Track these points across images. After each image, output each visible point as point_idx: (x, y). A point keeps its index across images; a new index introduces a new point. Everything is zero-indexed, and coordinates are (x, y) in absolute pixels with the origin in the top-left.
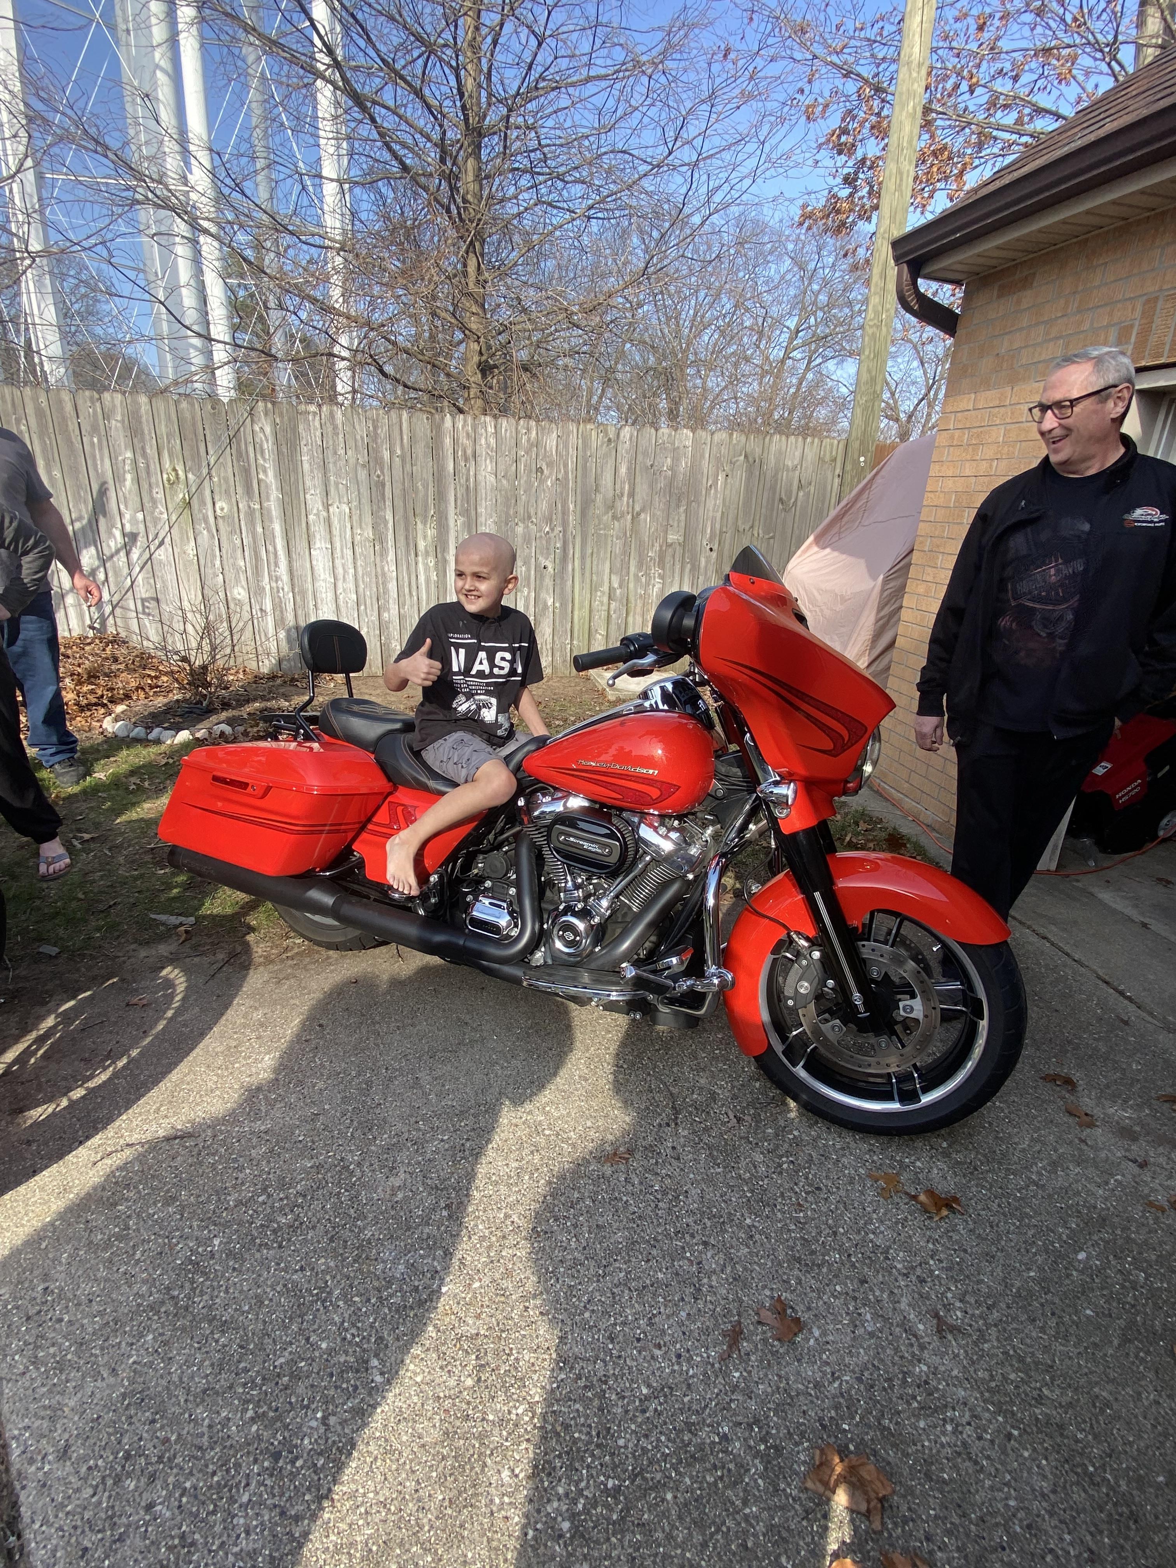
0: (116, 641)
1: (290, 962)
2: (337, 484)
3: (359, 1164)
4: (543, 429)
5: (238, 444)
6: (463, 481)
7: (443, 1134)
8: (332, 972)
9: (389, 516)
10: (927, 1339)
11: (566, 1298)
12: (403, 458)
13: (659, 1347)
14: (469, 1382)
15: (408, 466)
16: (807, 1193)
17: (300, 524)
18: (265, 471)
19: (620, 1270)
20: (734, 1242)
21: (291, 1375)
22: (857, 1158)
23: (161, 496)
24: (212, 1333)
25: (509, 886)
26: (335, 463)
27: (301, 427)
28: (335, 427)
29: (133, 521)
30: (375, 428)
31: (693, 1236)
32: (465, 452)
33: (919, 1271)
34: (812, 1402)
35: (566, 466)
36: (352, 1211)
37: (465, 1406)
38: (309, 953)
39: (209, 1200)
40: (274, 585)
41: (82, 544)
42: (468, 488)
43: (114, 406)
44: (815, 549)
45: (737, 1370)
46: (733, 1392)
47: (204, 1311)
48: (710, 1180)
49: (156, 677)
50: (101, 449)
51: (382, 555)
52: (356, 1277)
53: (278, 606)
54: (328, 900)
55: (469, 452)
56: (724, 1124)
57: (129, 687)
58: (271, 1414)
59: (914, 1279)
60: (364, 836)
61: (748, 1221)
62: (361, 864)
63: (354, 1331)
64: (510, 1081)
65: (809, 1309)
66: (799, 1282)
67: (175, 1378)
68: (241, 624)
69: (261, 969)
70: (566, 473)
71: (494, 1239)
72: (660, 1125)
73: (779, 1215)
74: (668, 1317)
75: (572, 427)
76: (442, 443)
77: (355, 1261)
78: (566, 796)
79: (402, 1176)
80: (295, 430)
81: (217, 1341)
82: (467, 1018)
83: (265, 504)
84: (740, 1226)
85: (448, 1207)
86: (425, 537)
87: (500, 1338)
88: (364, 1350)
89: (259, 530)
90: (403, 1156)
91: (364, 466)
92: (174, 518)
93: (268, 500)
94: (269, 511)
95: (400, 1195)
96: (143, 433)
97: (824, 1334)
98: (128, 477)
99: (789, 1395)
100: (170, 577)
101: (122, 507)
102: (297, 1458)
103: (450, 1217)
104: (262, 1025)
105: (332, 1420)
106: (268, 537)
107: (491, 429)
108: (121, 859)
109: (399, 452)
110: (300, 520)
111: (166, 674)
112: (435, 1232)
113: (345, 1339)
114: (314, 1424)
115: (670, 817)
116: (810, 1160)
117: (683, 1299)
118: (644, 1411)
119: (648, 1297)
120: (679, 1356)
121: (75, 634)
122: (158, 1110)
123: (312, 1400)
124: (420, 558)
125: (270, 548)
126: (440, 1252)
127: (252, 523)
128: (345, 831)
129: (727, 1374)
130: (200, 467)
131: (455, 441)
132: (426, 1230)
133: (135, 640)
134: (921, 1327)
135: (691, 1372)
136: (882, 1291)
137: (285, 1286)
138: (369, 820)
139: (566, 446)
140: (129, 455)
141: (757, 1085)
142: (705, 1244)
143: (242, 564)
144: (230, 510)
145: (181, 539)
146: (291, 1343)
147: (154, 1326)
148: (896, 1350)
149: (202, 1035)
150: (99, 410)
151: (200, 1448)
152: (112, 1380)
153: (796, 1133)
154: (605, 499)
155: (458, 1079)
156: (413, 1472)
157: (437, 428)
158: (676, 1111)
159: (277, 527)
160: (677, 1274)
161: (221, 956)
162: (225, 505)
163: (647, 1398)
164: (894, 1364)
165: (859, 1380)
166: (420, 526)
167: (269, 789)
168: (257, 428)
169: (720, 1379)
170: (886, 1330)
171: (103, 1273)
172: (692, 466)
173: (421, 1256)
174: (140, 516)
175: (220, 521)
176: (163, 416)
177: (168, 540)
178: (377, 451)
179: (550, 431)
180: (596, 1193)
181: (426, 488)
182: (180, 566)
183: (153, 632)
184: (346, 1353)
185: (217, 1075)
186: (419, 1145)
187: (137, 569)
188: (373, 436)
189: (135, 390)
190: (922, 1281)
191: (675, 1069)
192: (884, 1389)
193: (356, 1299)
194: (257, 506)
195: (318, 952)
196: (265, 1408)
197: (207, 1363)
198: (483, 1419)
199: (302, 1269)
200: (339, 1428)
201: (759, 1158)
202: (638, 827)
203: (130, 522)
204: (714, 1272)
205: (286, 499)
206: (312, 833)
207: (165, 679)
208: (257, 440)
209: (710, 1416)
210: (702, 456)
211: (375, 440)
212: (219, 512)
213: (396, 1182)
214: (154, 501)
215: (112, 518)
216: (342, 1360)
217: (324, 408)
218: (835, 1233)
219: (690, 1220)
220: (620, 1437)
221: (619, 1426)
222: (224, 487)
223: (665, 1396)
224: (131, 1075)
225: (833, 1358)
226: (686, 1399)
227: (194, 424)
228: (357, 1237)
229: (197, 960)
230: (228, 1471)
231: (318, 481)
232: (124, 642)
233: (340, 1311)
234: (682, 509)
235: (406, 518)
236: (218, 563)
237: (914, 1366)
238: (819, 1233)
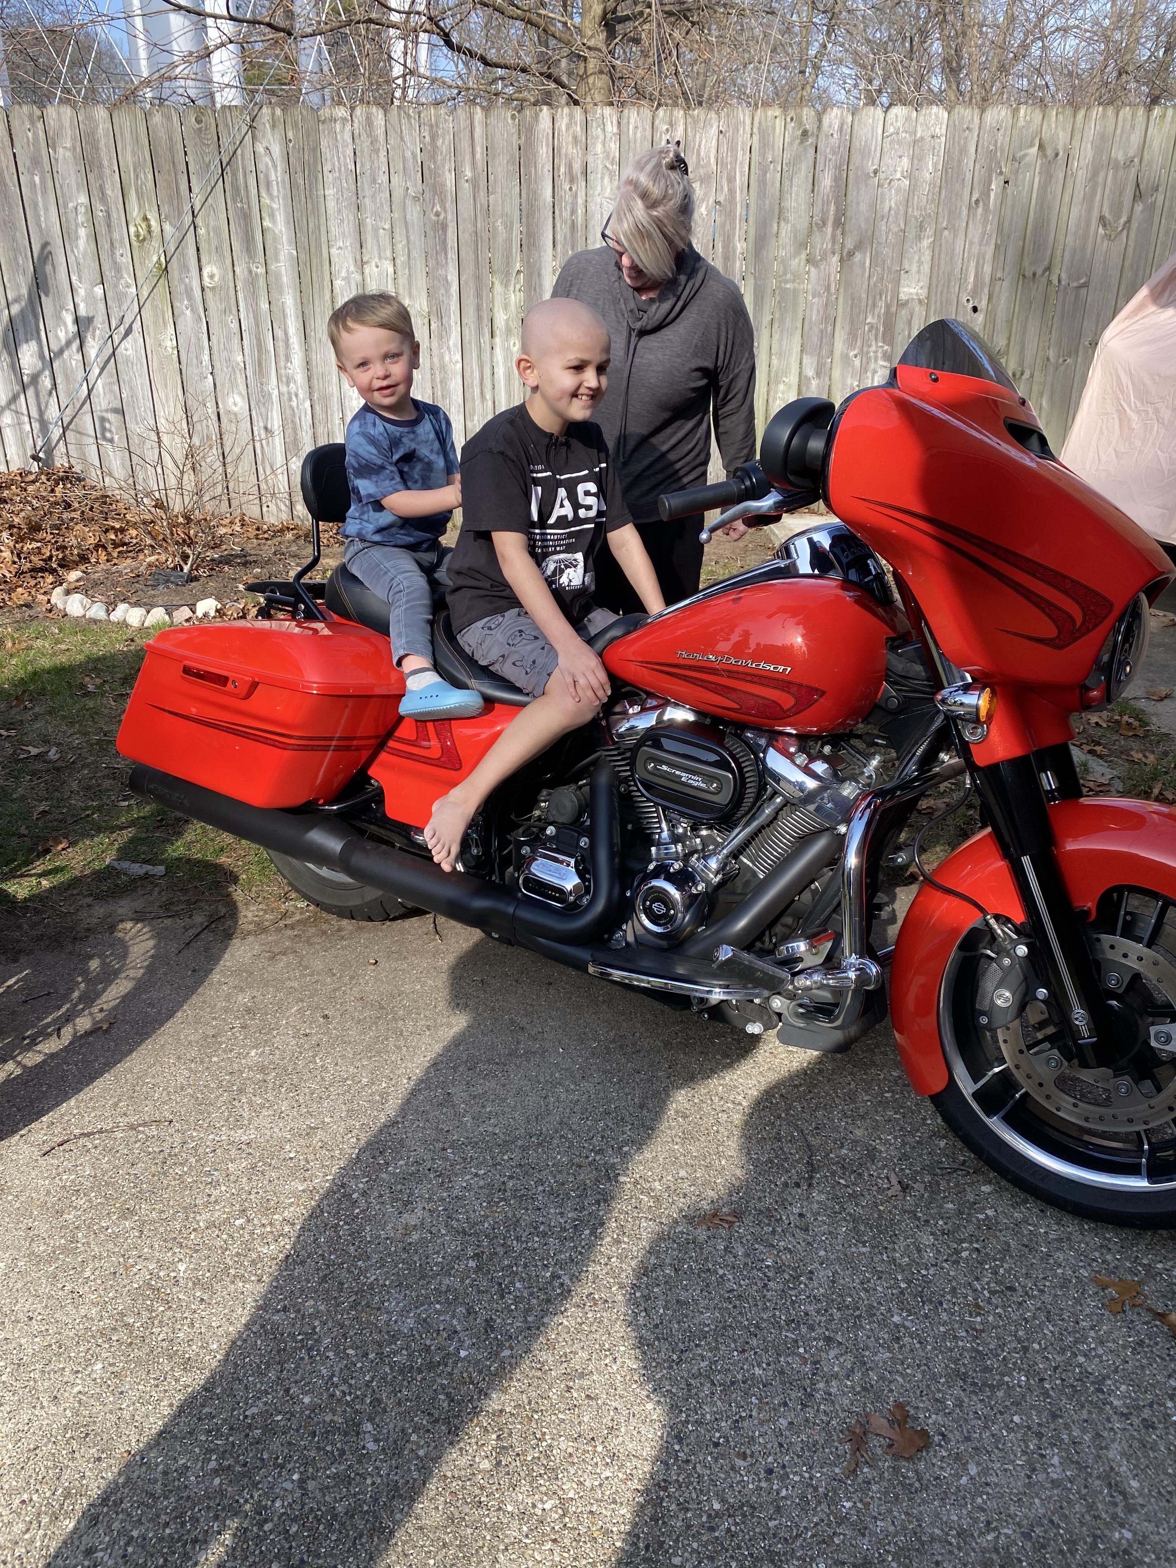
0: (68, 477)
1: (289, 932)
2: (376, 230)
3: (364, 1194)
4: (696, 122)
5: (234, 174)
6: (566, 214)
7: (477, 1167)
8: (343, 948)
9: (453, 277)
10: (1140, 1500)
11: (624, 1382)
12: (474, 183)
13: (744, 1456)
14: (486, 1465)
15: (482, 193)
16: (993, 1293)
17: (321, 297)
18: (272, 216)
19: (703, 1358)
20: (871, 1342)
21: (265, 1429)
22: (1080, 1254)
23: (126, 260)
24: (172, 1369)
25: (581, 835)
26: (373, 197)
27: (324, 143)
28: (374, 141)
29: (90, 298)
30: (434, 137)
31: (812, 1328)
32: (570, 167)
33: (1146, 1413)
34: (951, 1552)
35: (731, 180)
36: (352, 1249)
37: (477, 1492)
38: (314, 921)
39: (174, 1217)
40: (284, 389)
41: (21, 336)
42: (573, 225)
43: (61, 127)
44: (1152, 308)
45: (849, 1499)
46: (839, 1525)
47: (165, 1344)
48: (848, 1261)
49: (122, 530)
50: (44, 192)
51: (441, 337)
52: (351, 1326)
53: (290, 423)
54: (335, 845)
55: (577, 167)
56: (881, 1190)
57: (86, 545)
58: (238, 1468)
59: (1136, 1421)
60: (383, 756)
61: (896, 1319)
62: (379, 796)
63: (344, 1388)
64: (577, 1108)
65: (968, 1439)
66: (959, 1404)
67: (126, 1415)
68: (237, 450)
69: (251, 938)
70: (732, 191)
71: (535, 1301)
72: (786, 1185)
73: (944, 1316)
74: (762, 1423)
75: (743, 114)
76: (535, 154)
77: (351, 1308)
78: (664, 704)
79: (419, 1212)
80: (316, 149)
81: (177, 1380)
82: (524, 1022)
83: (272, 267)
84: (883, 1323)
85: (477, 1256)
86: (506, 307)
87: (530, 1419)
88: (357, 1412)
89: (264, 306)
90: (421, 1190)
91: (416, 199)
92: (145, 293)
93: (277, 260)
94: (278, 276)
95: (415, 1237)
96: (101, 166)
97: (985, 1472)
98: (82, 232)
99: (919, 1539)
100: (141, 382)
101: (74, 278)
102: (266, 1521)
103: (479, 1269)
104: (248, 1011)
105: (311, 1485)
106: (276, 318)
107: (611, 128)
108: (75, 785)
109: (468, 174)
110: (321, 288)
111: (135, 526)
112: (457, 1285)
113: (333, 1396)
114: (288, 1486)
115: (816, 737)
116: (1007, 1249)
117: (785, 1404)
118: (712, 1529)
119: (737, 1396)
120: (770, 1471)
121: (14, 468)
122: (116, 1105)
123: (288, 1458)
124: (498, 340)
125: (279, 333)
126: (461, 1310)
127: (253, 295)
128: (358, 749)
129: (833, 1502)
130: (180, 215)
131: (554, 152)
132: (446, 1281)
133: (93, 476)
134: (1135, 1484)
135: (784, 1493)
136: (1084, 1431)
137: (263, 1326)
138: (389, 734)
139: (733, 149)
140: (83, 199)
141: (942, 1144)
142: (829, 1340)
143: (240, 358)
144: (223, 278)
145: (155, 323)
146: (267, 1393)
147: (104, 1355)
148: (1091, 1507)
149: (171, 1015)
150: (42, 134)
151: (152, 1495)
152: (53, 1409)
153: (990, 1213)
154: (795, 232)
155: (504, 1100)
156: (406, 1555)
157: (527, 131)
158: (812, 1168)
159: (289, 301)
160: (782, 1372)
161: (199, 919)
162: (215, 271)
163: (718, 1514)
164: (1082, 1524)
165: (1027, 1536)
166: (498, 288)
167: (254, 685)
168: (260, 149)
169: (824, 1506)
170: (1080, 1481)
171: (45, 1288)
172: (945, 169)
173: (437, 1312)
174: (99, 290)
175: (209, 294)
176: (127, 135)
177: (137, 326)
178: (435, 174)
179: (707, 124)
180: (682, 1261)
181: (509, 227)
182: (154, 365)
183: (116, 462)
184: (334, 1412)
185: (190, 1070)
186: (445, 1178)
187: (96, 371)
188: (430, 151)
189: (91, 97)
190: (1149, 1425)
191: (819, 1114)
192: (1061, 1551)
193: (351, 1352)
194: (261, 270)
195: (326, 921)
196: (231, 1461)
197: (165, 1403)
198: (500, 1509)
199: (285, 1309)
200: (319, 1495)
201: (927, 1239)
202: (765, 752)
203: (85, 301)
204: (836, 1376)
205: (302, 256)
206: (313, 748)
207: (134, 532)
208: (261, 167)
209: (802, 1547)
210: (963, 151)
211: (433, 158)
212: (207, 281)
213: (411, 1219)
214: (117, 268)
215: (59, 295)
216: (328, 1418)
217: (358, 111)
218: (1025, 1349)
219: (811, 1309)
220: (675, 1554)
221: (677, 1541)
222: (214, 242)
223: (744, 1515)
224: (83, 1061)
225: (992, 1505)
226: (772, 1524)
227: (171, 149)
228: (357, 1279)
229: (168, 922)
230: (183, 1524)
231: (349, 227)
232: (79, 479)
233: (329, 1363)
234: (926, 243)
235: (478, 278)
236: (206, 358)
237: (1112, 1531)
238: (1001, 1347)
